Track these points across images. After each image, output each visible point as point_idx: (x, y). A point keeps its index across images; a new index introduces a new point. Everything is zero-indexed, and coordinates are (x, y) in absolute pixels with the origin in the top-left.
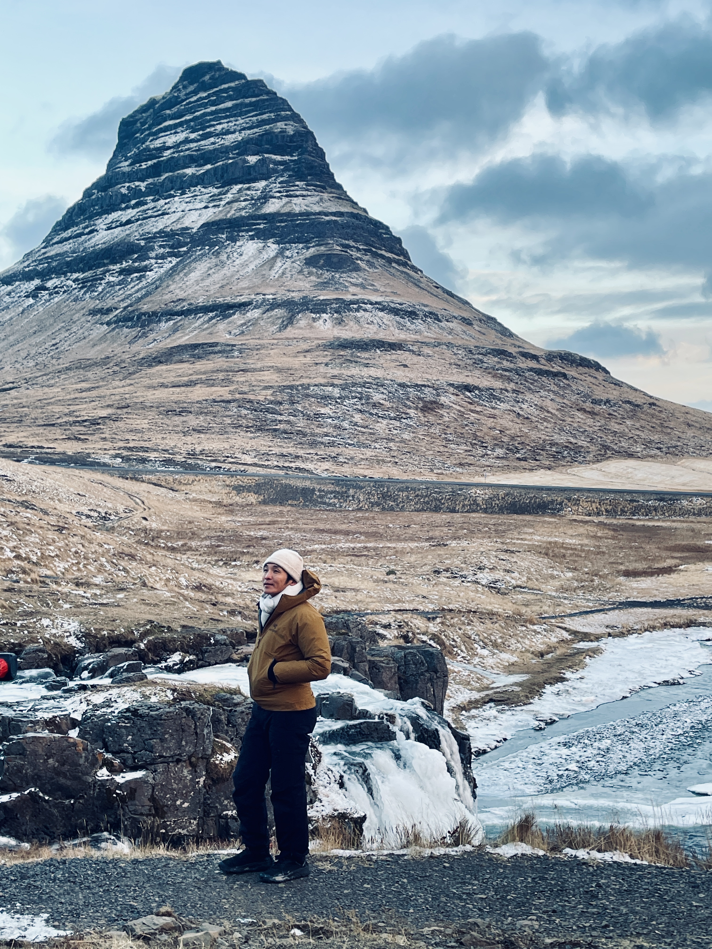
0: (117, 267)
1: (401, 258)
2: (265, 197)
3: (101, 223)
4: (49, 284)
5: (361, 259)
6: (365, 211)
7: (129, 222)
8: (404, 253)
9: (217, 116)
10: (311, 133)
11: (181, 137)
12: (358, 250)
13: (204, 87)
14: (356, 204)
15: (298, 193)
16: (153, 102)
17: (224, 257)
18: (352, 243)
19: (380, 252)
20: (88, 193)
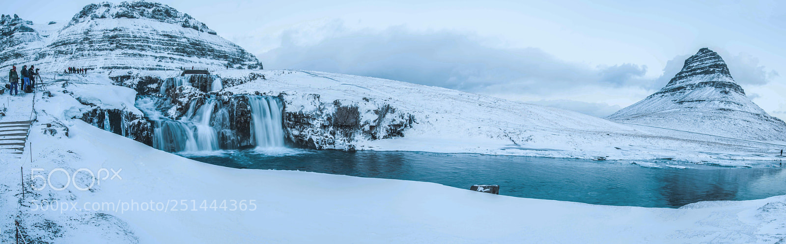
0: (679, 91)
1: (743, 94)
2: (713, 78)
3: (678, 82)
4: (665, 95)
5: (732, 92)
6: (736, 82)
7: (683, 82)
9: (705, 60)
10: (726, 64)
11: (697, 64)
12: (732, 90)
13: (704, 53)
15: (721, 77)
16: (693, 56)
17: (702, 90)
18: (730, 88)
19: (738, 92)
20: (676, 75)
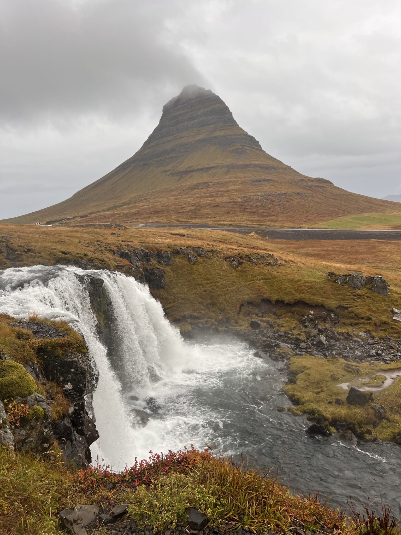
0: (168, 156)
1: (259, 148)
2: (215, 130)
5: (247, 150)
6: (247, 133)
7: (170, 141)
8: (260, 146)
10: (228, 107)
12: (247, 146)
14: (244, 130)
15: (225, 128)
17: (203, 152)
18: (244, 144)
19: (253, 147)
